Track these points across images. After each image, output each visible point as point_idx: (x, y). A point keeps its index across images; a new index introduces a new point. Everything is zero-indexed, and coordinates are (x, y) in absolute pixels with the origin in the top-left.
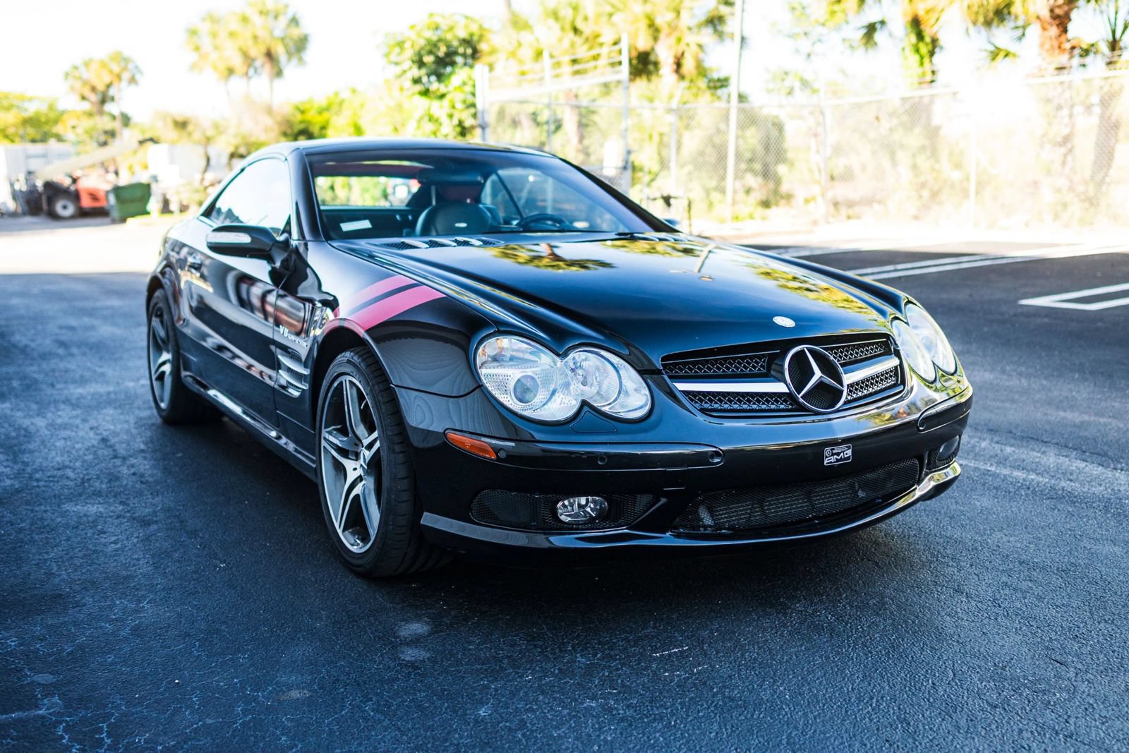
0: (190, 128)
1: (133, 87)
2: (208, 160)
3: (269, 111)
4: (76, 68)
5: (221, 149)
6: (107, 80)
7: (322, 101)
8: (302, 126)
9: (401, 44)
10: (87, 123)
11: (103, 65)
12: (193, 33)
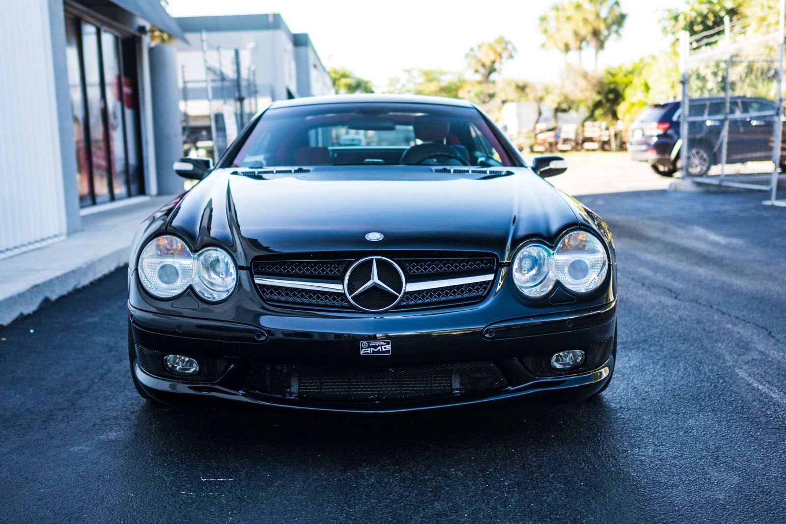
0: (527, 90)
1: (510, 61)
2: (540, 114)
3: (585, 76)
4: (472, 50)
5: (549, 106)
6: (492, 57)
7: (629, 67)
8: (612, 86)
9: (676, 18)
10: (478, 89)
11: (490, 46)
12: (543, 19)
